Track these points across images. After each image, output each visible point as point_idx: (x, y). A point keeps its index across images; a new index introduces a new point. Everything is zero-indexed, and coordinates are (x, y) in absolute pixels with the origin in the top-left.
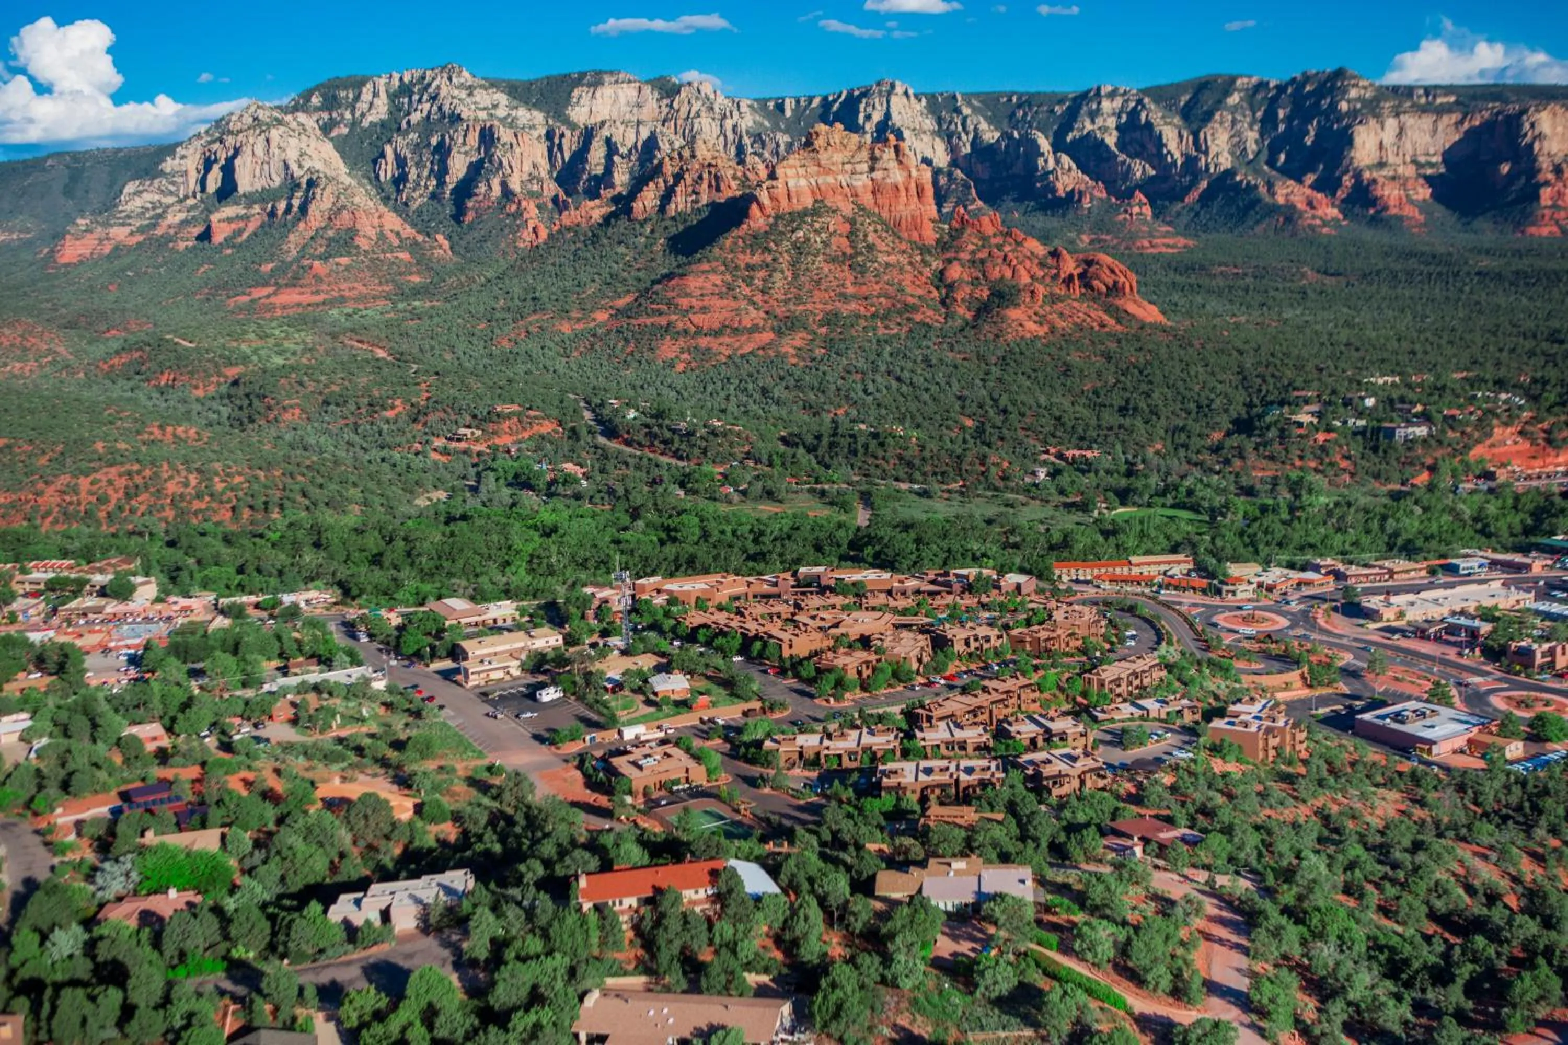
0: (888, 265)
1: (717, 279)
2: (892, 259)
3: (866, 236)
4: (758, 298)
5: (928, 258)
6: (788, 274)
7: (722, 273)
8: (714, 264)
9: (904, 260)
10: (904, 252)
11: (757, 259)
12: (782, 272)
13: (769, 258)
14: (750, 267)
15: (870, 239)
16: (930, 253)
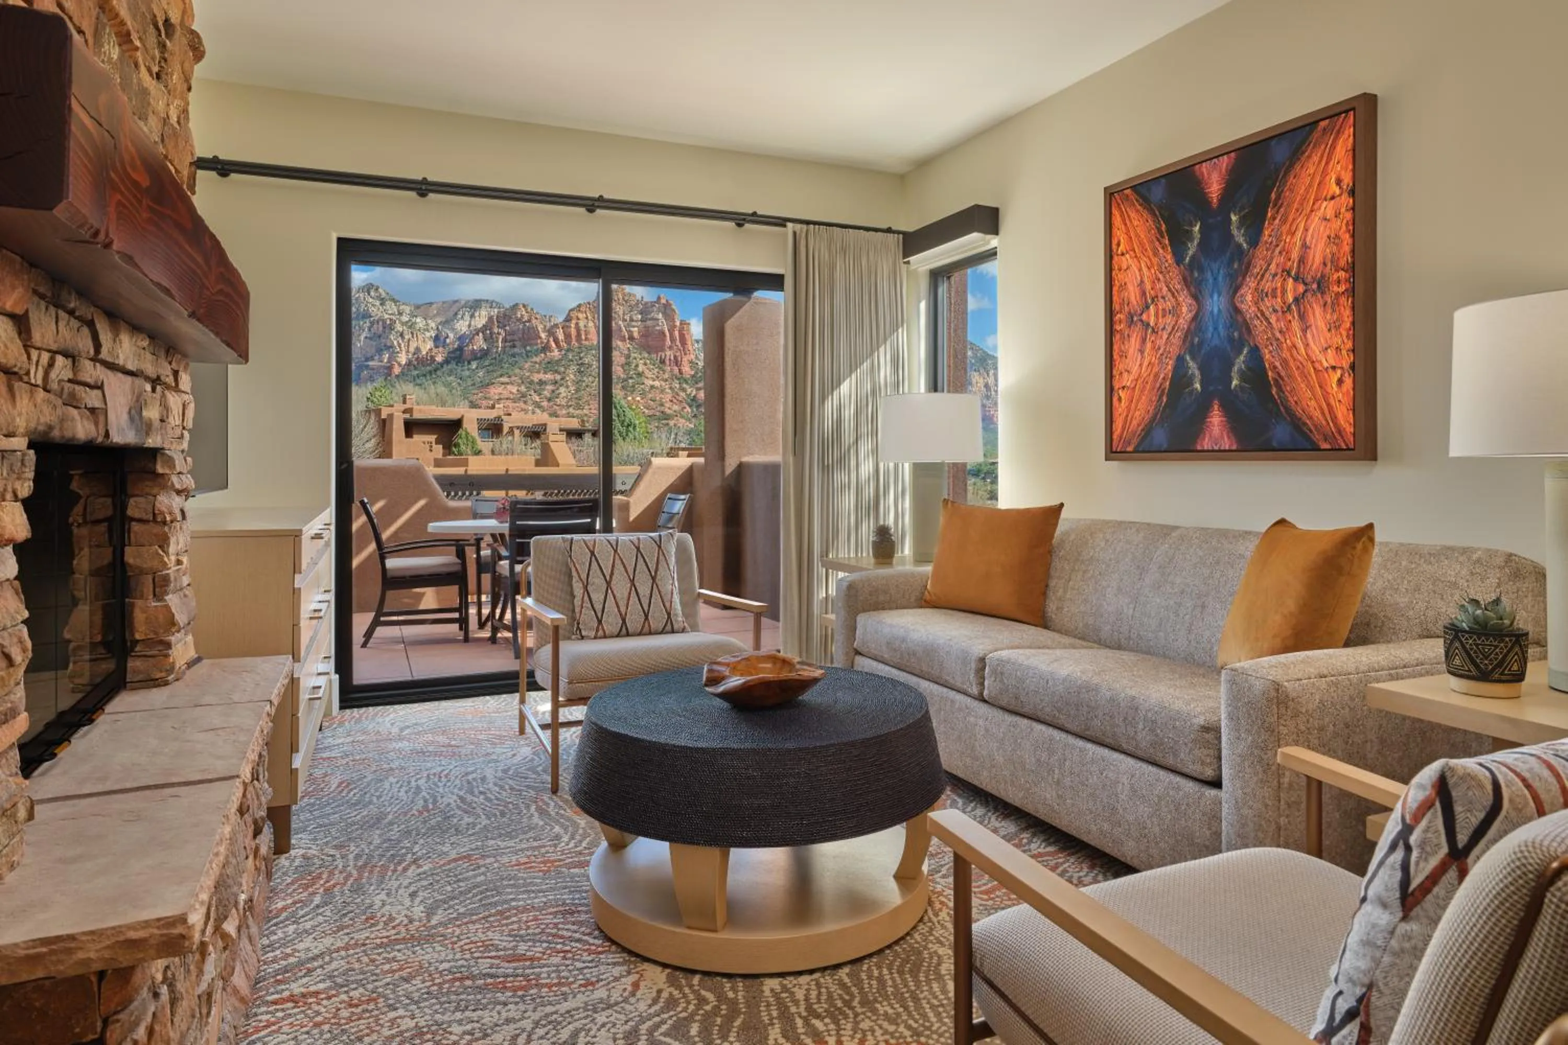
0: (652, 387)
1: (514, 390)
2: (657, 383)
3: (637, 366)
4: (545, 404)
5: (685, 385)
6: (572, 389)
7: (519, 385)
8: (513, 378)
9: (666, 386)
10: (666, 380)
11: (549, 376)
12: (567, 387)
13: (558, 377)
14: (541, 383)
15: (640, 369)
16: (686, 382)
